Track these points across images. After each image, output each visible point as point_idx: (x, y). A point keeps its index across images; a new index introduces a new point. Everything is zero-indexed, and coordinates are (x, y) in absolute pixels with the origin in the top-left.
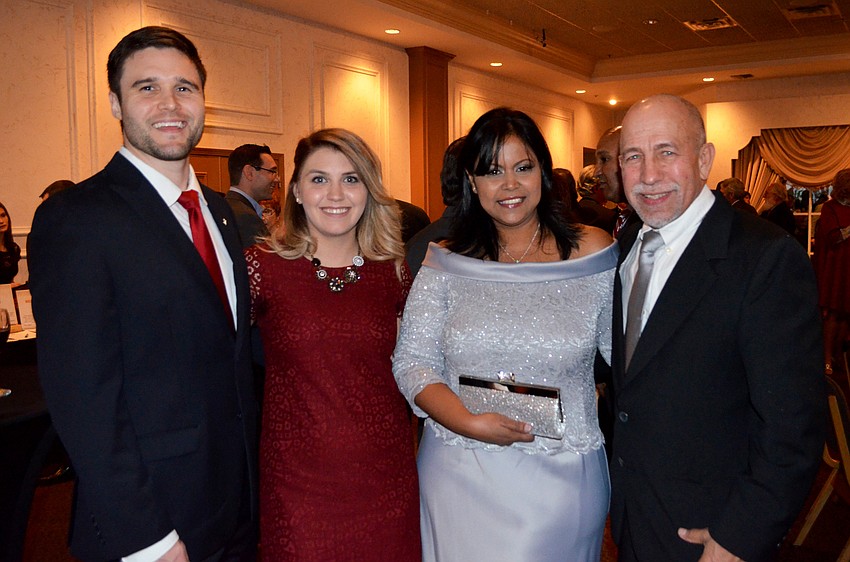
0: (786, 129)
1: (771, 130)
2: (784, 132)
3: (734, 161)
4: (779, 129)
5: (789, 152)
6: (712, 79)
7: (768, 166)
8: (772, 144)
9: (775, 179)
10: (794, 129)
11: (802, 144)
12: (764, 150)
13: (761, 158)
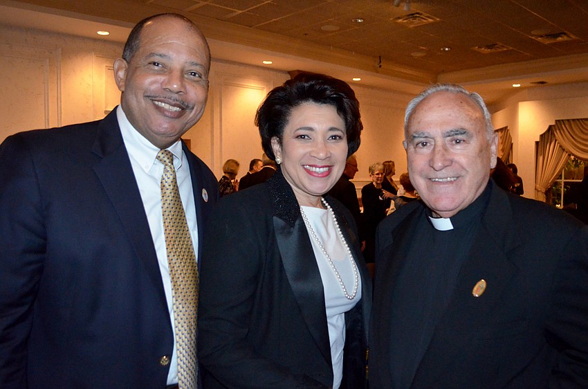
0: (573, 120)
1: (562, 120)
2: (572, 121)
3: (537, 143)
4: (568, 120)
5: (574, 137)
6: (519, 85)
7: (560, 146)
8: (564, 131)
9: (565, 156)
10: (578, 120)
11: (583, 130)
12: (558, 134)
13: (556, 141)
